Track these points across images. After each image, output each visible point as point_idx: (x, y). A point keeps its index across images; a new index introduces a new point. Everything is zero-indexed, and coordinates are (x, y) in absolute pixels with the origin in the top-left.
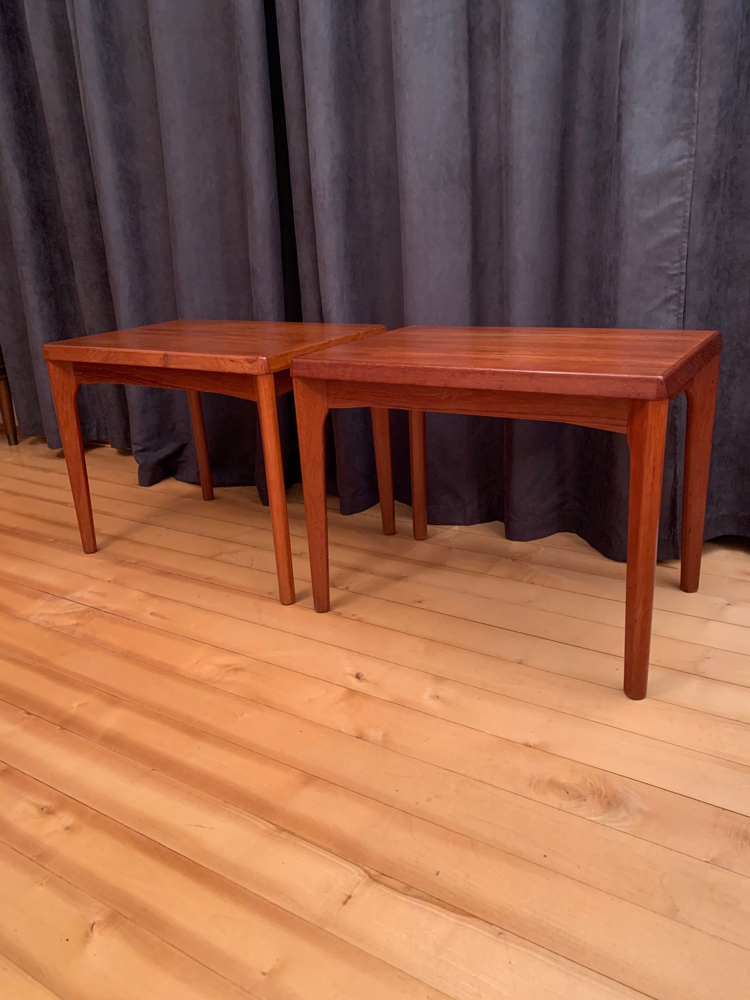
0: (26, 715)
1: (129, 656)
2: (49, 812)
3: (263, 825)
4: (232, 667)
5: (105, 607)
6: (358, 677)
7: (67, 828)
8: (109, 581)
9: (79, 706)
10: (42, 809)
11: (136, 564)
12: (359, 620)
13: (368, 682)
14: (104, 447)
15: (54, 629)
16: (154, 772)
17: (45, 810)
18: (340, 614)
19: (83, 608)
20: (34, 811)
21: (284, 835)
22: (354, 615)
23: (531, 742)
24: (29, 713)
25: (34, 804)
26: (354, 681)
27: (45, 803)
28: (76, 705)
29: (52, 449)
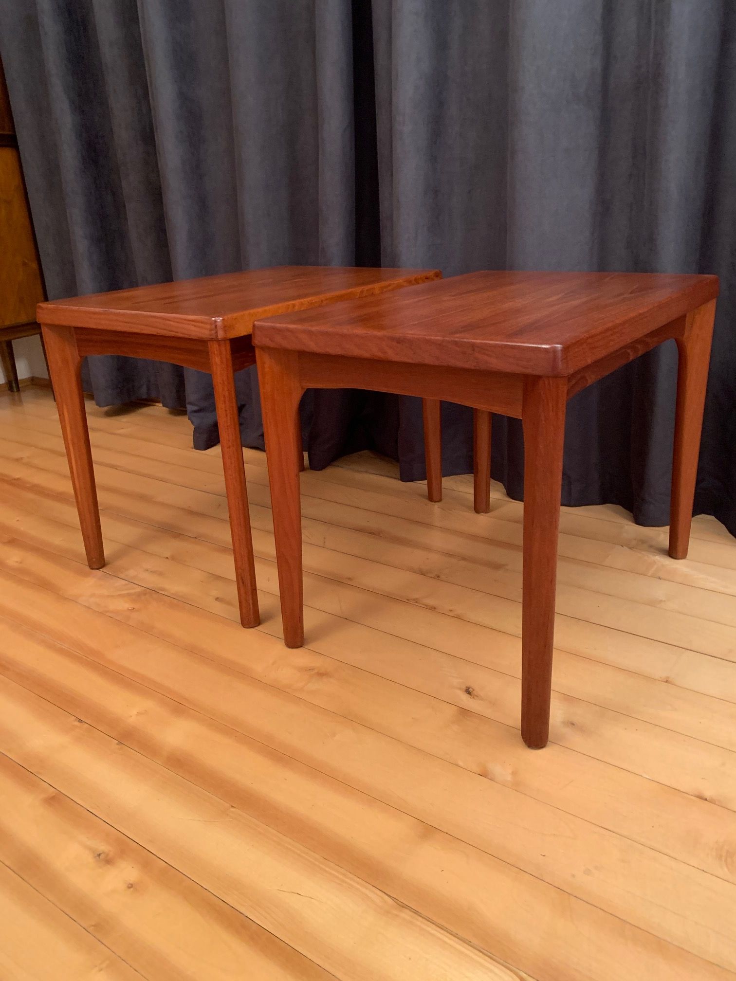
0: (77, 723)
1: (193, 651)
2: (106, 860)
3: (376, 896)
4: (316, 671)
5: (163, 589)
6: (468, 691)
7: (131, 886)
8: (167, 558)
9: (139, 714)
10: (99, 855)
11: (196, 538)
12: (458, 617)
13: (482, 700)
14: (153, 405)
15: (107, 614)
16: (233, 809)
17: (102, 856)
18: (435, 608)
19: (139, 589)
20: (89, 858)
21: (406, 915)
22: (451, 611)
23: (707, 794)
24: (80, 721)
25: (90, 849)
26: (465, 697)
27: (103, 847)
28: (134, 712)
29: (100, 407)
